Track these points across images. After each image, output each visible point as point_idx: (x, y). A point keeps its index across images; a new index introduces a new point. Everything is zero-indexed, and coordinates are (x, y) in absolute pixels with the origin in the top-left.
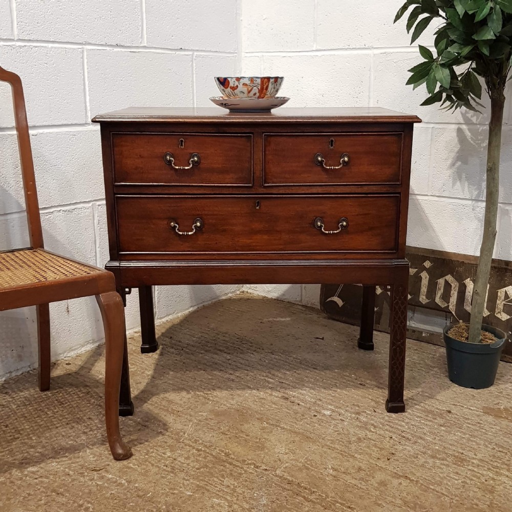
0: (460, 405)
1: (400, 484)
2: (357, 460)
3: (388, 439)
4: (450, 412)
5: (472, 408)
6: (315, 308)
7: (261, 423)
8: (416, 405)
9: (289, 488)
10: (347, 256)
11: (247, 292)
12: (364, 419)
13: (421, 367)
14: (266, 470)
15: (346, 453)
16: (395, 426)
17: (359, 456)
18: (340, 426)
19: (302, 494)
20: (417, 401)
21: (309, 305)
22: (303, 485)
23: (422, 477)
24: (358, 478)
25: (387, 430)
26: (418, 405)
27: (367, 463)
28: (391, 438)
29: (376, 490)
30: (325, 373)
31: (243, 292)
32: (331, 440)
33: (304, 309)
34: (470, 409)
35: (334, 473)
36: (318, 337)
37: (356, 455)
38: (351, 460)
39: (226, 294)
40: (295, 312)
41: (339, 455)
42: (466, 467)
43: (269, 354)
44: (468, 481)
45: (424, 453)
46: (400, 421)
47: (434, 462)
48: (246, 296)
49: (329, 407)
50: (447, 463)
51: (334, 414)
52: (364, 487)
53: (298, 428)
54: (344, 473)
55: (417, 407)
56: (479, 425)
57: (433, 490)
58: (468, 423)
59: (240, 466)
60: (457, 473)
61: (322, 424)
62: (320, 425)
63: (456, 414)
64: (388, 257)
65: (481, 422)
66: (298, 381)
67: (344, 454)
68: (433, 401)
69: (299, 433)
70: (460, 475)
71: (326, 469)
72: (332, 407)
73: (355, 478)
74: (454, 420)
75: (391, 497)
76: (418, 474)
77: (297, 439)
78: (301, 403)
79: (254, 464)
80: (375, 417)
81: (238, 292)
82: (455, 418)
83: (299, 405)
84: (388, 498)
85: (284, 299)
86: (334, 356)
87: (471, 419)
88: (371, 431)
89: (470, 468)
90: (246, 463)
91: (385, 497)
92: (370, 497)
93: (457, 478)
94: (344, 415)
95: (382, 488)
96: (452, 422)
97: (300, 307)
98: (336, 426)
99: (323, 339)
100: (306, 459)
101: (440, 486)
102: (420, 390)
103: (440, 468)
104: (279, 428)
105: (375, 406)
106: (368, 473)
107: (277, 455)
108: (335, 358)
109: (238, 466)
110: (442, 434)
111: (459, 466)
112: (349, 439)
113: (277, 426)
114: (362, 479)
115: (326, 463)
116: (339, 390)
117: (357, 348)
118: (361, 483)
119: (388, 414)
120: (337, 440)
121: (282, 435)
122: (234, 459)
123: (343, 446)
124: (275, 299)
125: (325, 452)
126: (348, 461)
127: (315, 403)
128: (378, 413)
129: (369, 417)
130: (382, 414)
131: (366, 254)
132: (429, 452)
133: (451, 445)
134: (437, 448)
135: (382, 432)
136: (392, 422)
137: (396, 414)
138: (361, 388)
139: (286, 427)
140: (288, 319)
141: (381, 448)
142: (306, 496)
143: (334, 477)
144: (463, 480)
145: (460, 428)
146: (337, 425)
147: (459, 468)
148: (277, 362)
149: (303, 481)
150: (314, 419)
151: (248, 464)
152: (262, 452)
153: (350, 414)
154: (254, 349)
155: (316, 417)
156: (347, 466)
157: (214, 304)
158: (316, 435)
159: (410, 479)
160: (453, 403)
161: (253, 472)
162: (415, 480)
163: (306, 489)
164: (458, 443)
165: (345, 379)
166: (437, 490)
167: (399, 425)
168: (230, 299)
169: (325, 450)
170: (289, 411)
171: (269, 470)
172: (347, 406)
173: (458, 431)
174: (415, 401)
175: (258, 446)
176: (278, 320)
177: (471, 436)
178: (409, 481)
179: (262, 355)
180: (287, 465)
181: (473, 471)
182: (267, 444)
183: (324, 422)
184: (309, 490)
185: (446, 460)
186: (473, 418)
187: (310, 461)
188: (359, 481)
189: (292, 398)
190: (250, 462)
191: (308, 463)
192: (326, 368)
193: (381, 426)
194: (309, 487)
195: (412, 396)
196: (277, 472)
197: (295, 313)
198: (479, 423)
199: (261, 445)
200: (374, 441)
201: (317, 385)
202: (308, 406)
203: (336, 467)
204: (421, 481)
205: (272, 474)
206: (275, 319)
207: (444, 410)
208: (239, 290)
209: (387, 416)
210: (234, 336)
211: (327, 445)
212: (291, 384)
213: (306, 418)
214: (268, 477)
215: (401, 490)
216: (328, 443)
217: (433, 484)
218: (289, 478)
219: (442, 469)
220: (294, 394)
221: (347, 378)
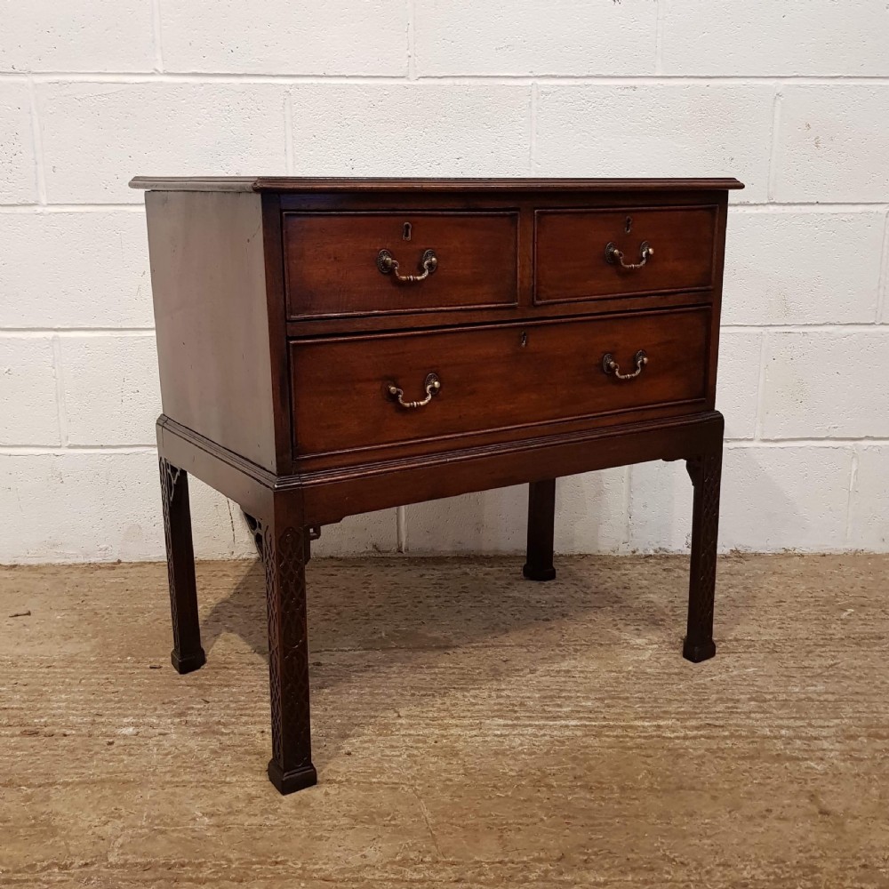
0: (327, 650)
1: (327, 794)
2: (235, 786)
3: (258, 735)
4: (319, 664)
5: (346, 649)
7: (18, 791)
9: (153, 877)
12: (199, 720)
14: (86, 864)
15: (209, 781)
16: (255, 713)
17: (234, 779)
18: (166, 744)
19: (185, 876)
22: (173, 861)
23: (350, 771)
24: (257, 812)
25: (246, 723)
27: (253, 783)
28: (263, 732)
29: (299, 819)
30: (74, 668)
32: (169, 772)
34: (342, 651)
35: (213, 821)
36: (16, 613)
37: (228, 779)
38: (225, 789)
41: (199, 790)
42: (397, 733)
44: (415, 752)
45: (327, 736)
46: (256, 702)
47: (350, 744)
49: (125, 720)
50: (369, 738)
51: (141, 729)
52: (277, 822)
53: (93, 774)
54: (229, 813)
56: (371, 669)
57: (379, 783)
58: (355, 671)
59: (31, 879)
60: (392, 747)
61: (132, 752)
62: (131, 755)
63: (331, 664)
65: (371, 664)
66: (33, 698)
67: (209, 785)
69: (103, 781)
70: (397, 747)
71: (194, 819)
72: (130, 719)
73: (253, 815)
74: (332, 673)
75: (328, 819)
76: (342, 769)
77: (107, 792)
78: (68, 732)
79: (56, 864)
80: (212, 710)
82: (332, 670)
83: (65, 735)
84: (324, 822)
87: (355, 665)
88: (222, 734)
89: (403, 732)
90: (38, 868)
91: (318, 823)
92: (296, 832)
93: (398, 753)
94: (158, 725)
95: (306, 812)
96: (333, 677)
98: (158, 745)
99: (29, 614)
100: (148, 817)
101: (383, 773)
103: (364, 748)
104: (58, 786)
105: (201, 692)
106: (268, 798)
107: (90, 832)
108: (76, 639)
109: (27, 881)
110: (331, 700)
111: (386, 735)
112: (197, 758)
113: (51, 785)
114: (264, 812)
115: (188, 810)
116: (121, 689)
118: (267, 818)
120: (178, 767)
121: (75, 797)
122: (8, 871)
123: (196, 773)
125: (174, 794)
126: (222, 792)
127: (93, 723)
129: (204, 713)
130: (220, 701)
132: (333, 732)
133: (353, 710)
134: (339, 721)
135: (243, 729)
136: (247, 709)
138: (156, 673)
139: (70, 781)
141: (258, 754)
142: (194, 876)
143: (218, 826)
144: (407, 753)
145: (349, 682)
146: (160, 745)
147: (389, 738)
149: (170, 854)
150: (114, 749)
151: (44, 869)
152: (57, 839)
153: (169, 721)
155: (115, 745)
156: (227, 802)
158: (137, 773)
159: (334, 781)
161: (65, 878)
162: (343, 779)
163: (183, 866)
164: (361, 703)
166: (384, 781)
167: (259, 709)
169: (171, 790)
170: (56, 753)
171: (93, 864)
172: (156, 709)
173: (350, 686)
174: (258, 664)
175: (41, 831)
177: (371, 687)
178: (336, 786)
180: (120, 840)
181: (410, 735)
182: (57, 822)
183: (135, 747)
184: (189, 864)
185: (364, 734)
186: (356, 662)
187: (158, 817)
188: (262, 815)
189: (46, 729)
190: (45, 864)
191: (157, 822)
192: (72, 659)
193: (233, 720)
194: (187, 861)
196: (110, 860)
198: (369, 666)
199: (45, 828)
200: (239, 746)
201: (73, 692)
202: (84, 731)
203: (209, 810)
204: (353, 778)
205: (107, 867)
209: (231, 701)
211: (168, 783)
212: (24, 706)
213: (97, 753)
214: (100, 874)
215: (335, 803)
216: (168, 778)
217: (373, 775)
218: (139, 860)
219: (368, 748)
220: (42, 720)
221: (122, 665)
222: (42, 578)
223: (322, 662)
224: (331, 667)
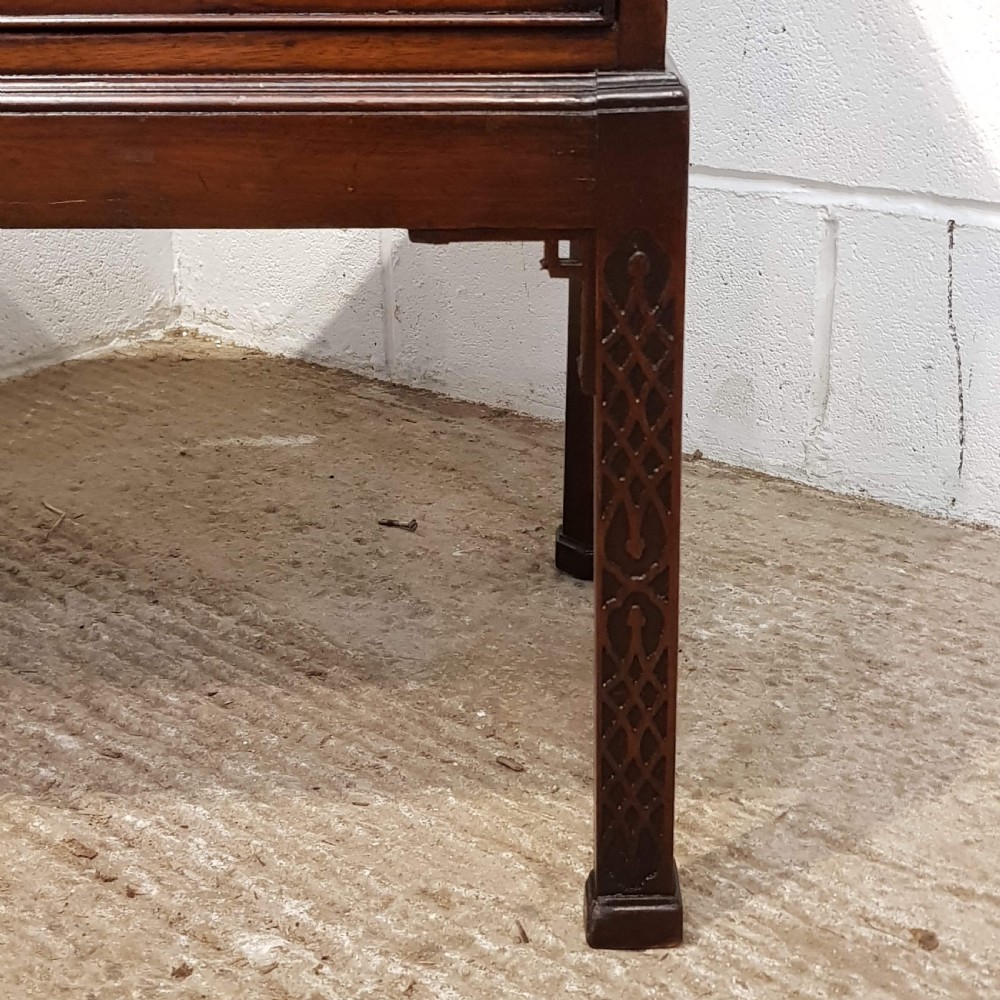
0: (988, 897)
4: (928, 941)
6: (435, 395)
8: (753, 888)
10: (305, 50)
11: (194, 334)
13: (823, 666)
20: (765, 867)
21: (415, 385)
26: (767, 892)
30: (352, 697)
31: (178, 333)
33: (392, 399)
36: (393, 517)
39: (103, 340)
40: (347, 410)
43: (135, 600)
48: (177, 349)
49: (289, 907)
51: (293, 957)
55: (759, 904)
63: (964, 959)
64: (564, 56)
68: (848, 865)
78: (145, 887)
80: (512, 975)
81: (157, 334)
83: (129, 894)
85: (327, 360)
86: (429, 612)
97: (376, 392)
99: (412, 527)
102: (791, 796)
105: (538, 898)
108: (431, 621)
116: (380, 801)
117: (550, 570)
119: (590, 956)
124: (291, 361)
128: (540, 948)
130: (555, 953)
131: (425, 38)
137: (634, 958)
138: (493, 786)
140: (302, 440)
148: (152, 641)
153: (377, 960)
154: (82, 573)
155: (183, 984)
157: (36, 377)
160: (951, 880)
165: (436, 731)
168: (110, 360)
170: (51, 942)
172: (387, 903)
174: (757, 864)
176: (260, 442)
179: (100, 608)
189: (117, 855)
192: (372, 671)
195: (746, 836)
197: (346, 416)
201: (283, 767)
202: (175, 903)
206: (249, 441)
207: (897, 929)
208: (161, 325)
209: (580, 968)
210: (31, 515)
220: (141, 823)
221: (448, 727)
222: (524, 452)
223: (942, 938)
224: (959, 970)
